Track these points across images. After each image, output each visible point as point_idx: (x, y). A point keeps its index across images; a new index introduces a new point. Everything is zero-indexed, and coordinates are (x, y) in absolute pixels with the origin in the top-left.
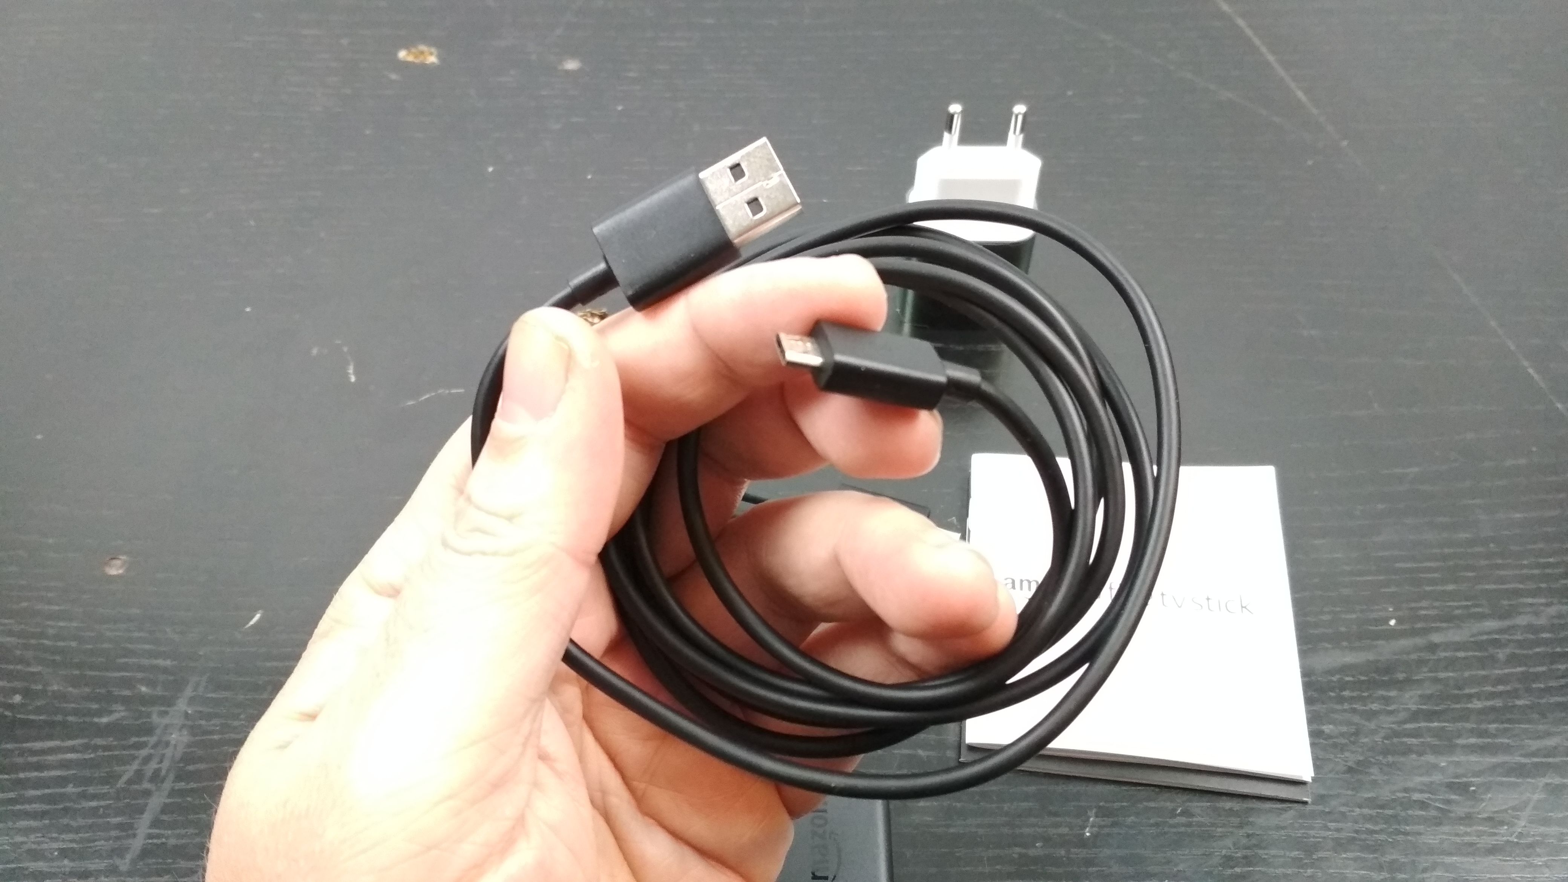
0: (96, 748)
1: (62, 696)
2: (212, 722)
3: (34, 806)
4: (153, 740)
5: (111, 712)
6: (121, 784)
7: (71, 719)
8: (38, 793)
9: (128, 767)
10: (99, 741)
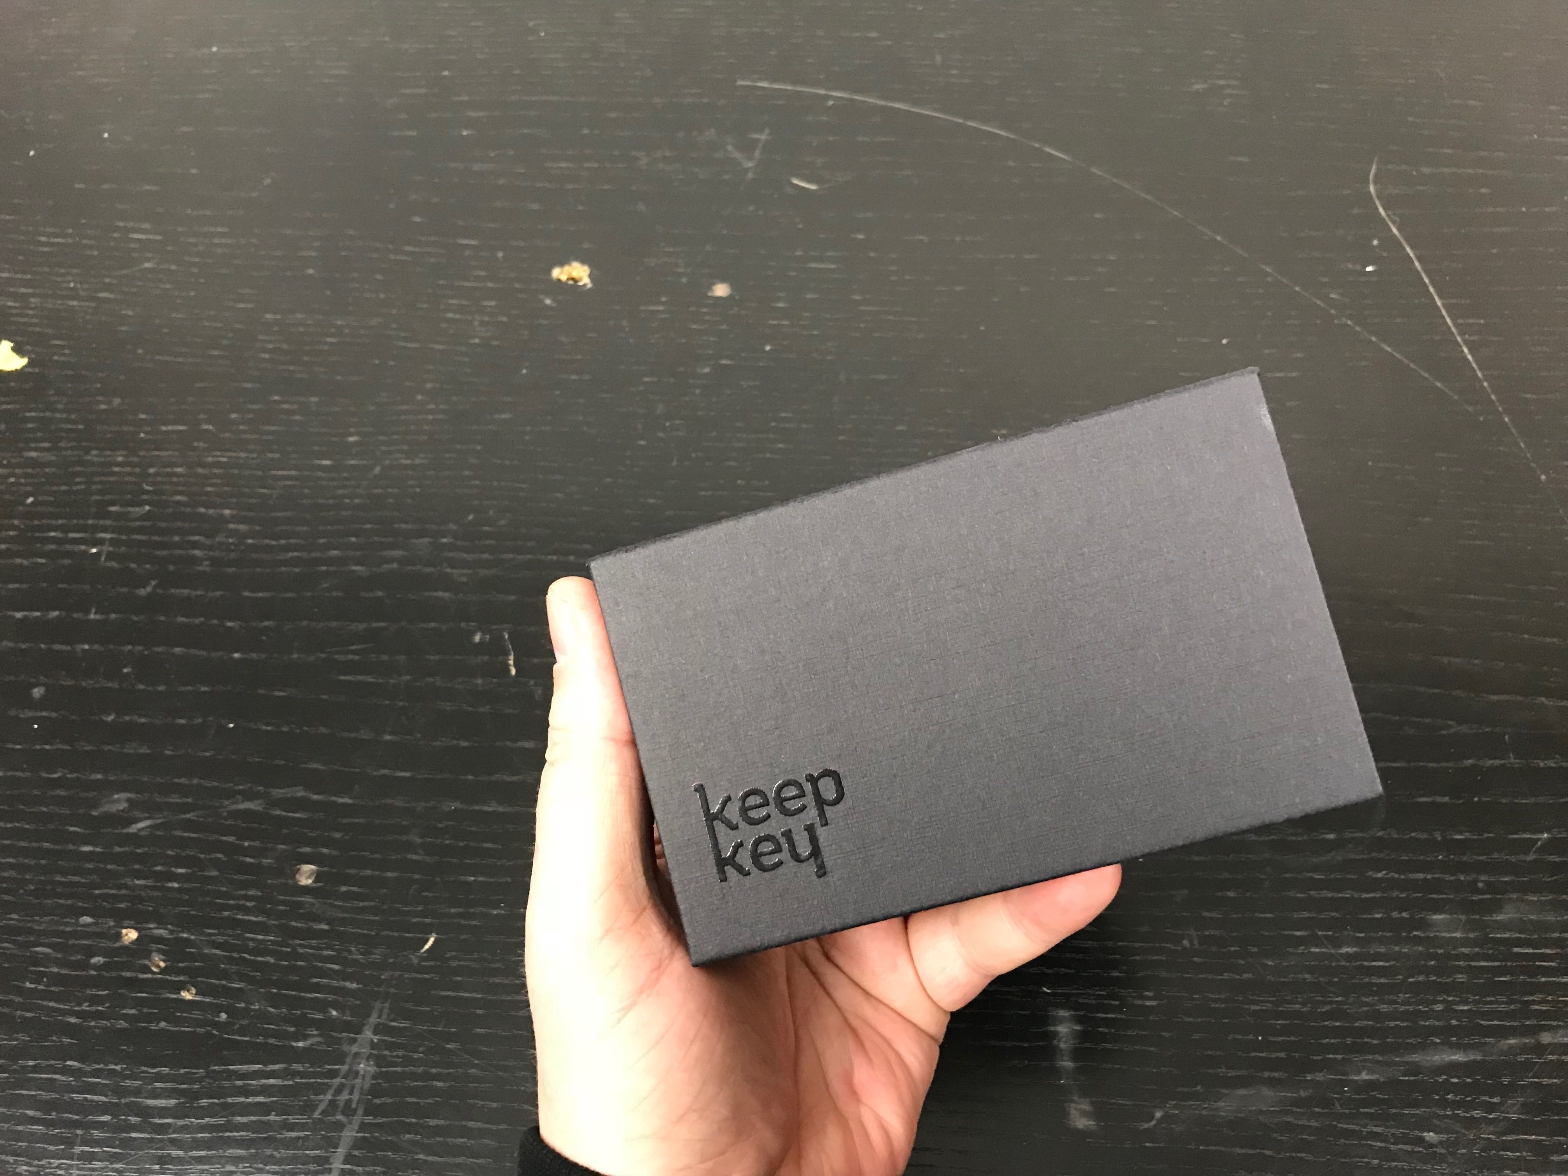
0: (295, 1074)
1: (263, 1016)
2: (395, 1054)
3: (242, 1133)
4: (345, 1068)
5: (305, 1037)
6: (316, 1115)
7: (272, 1041)
8: (244, 1120)
9: (321, 1097)
10: (296, 1067)
